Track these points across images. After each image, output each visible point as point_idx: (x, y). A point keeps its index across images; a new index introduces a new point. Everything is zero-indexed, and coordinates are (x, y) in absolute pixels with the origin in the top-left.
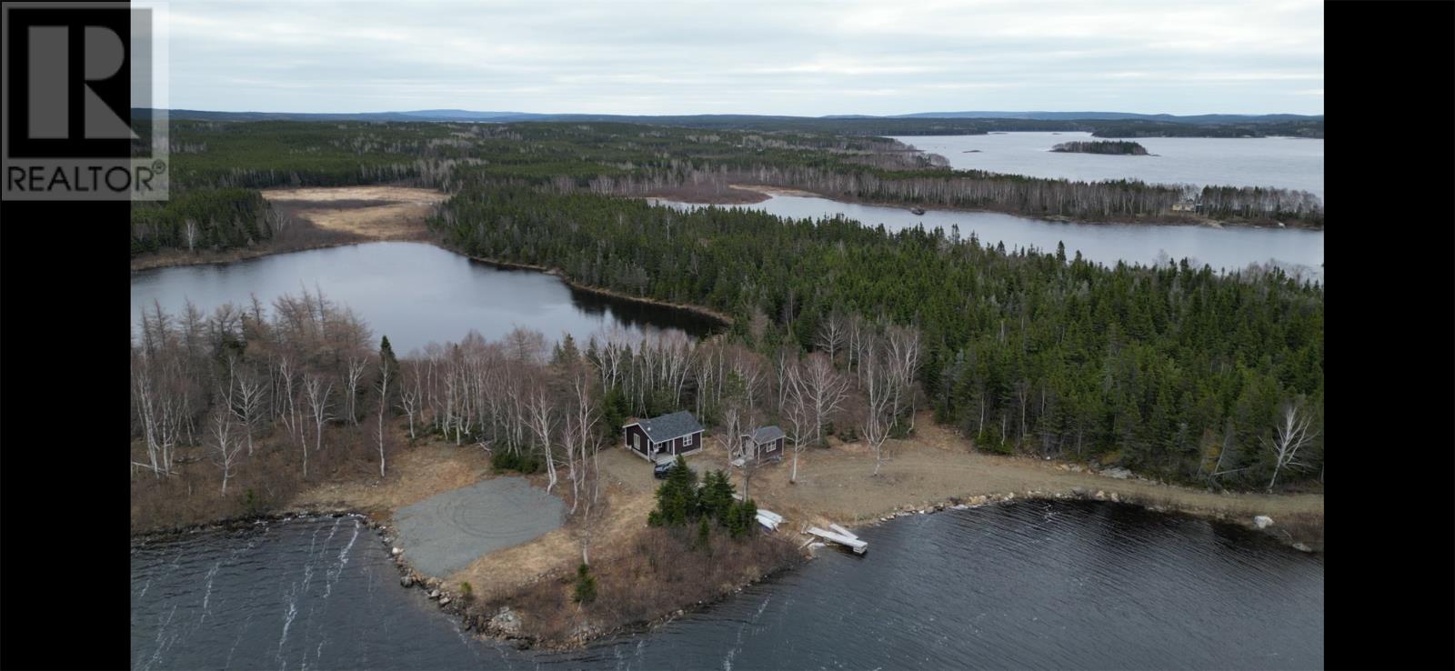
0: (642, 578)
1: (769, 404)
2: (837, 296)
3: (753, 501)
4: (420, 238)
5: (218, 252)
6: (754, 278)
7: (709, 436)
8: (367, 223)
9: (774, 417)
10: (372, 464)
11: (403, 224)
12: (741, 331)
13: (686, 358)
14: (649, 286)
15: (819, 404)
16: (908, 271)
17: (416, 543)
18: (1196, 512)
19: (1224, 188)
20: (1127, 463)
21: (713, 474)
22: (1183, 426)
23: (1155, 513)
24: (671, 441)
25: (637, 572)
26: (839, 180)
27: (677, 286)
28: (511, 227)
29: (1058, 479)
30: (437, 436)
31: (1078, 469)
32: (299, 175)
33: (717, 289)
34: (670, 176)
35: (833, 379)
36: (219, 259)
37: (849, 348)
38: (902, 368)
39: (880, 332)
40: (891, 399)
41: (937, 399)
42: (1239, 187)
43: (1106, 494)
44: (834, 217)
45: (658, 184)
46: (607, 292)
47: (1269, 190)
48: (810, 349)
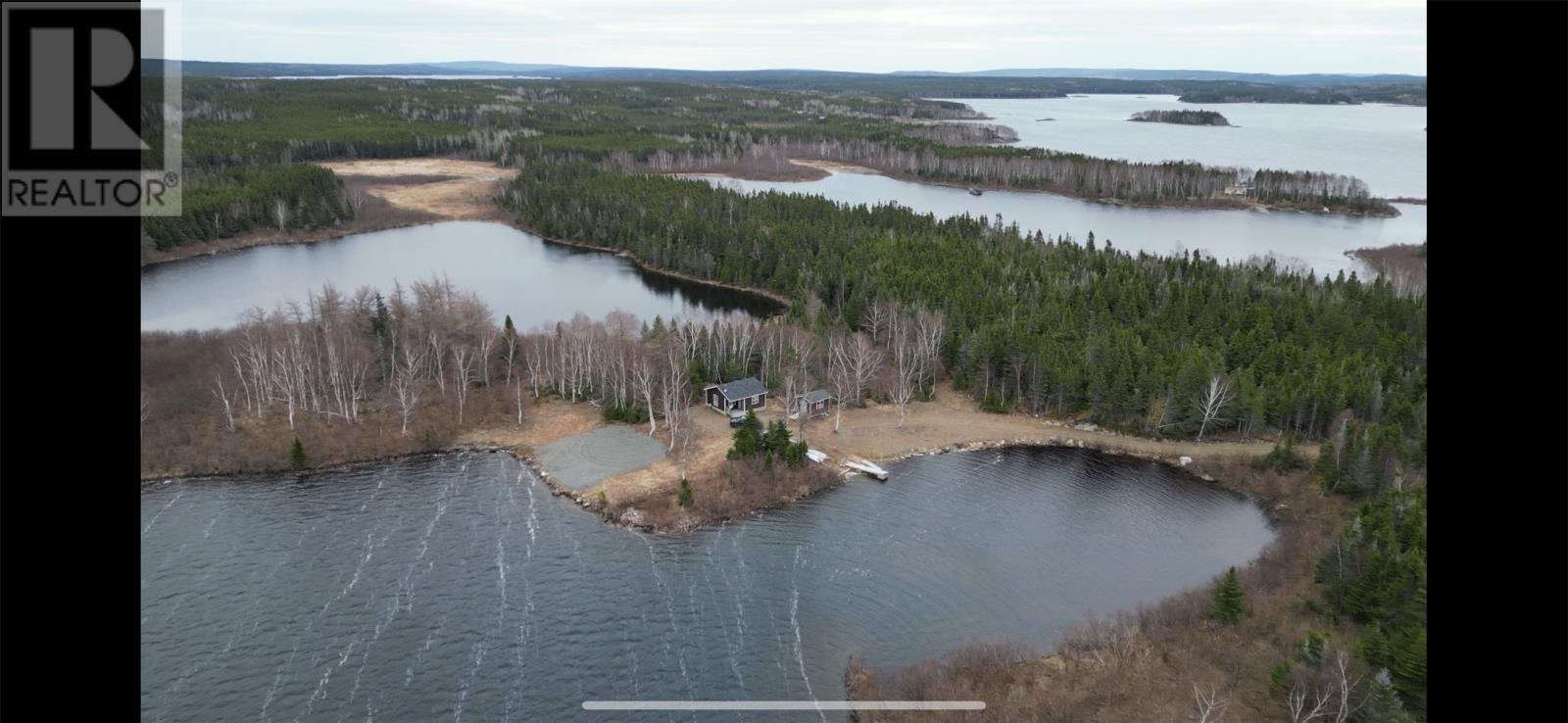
0: (725, 492)
1: (819, 372)
2: (881, 284)
3: (805, 445)
4: (492, 217)
5: (309, 232)
6: (811, 265)
7: (772, 397)
8: (436, 201)
9: (822, 383)
10: (510, 416)
11: (472, 203)
12: (798, 313)
13: (752, 337)
14: (715, 270)
15: (859, 373)
16: (945, 261)
17: (557, 469)
18: (1139, 455)
19: (1277, 173)
20: (1094, 419)
21: (775, 422)
22: (1137, 390)
23: (1109, 455)
24: (742, 401)
25: (721, 488)
26: (900, 156)
27: (741, 271)
28: (582, 209)
29: (1040, 431)
30: (555, 396)
31: (1058, 424)
32: (355, 147)
33: (777, 274)
34: (729, 151)
35: (870, 354)
36: (312, 238)
37: (888, 328)
38: (928, 347)
39: (913, 315)
40: (917, 370)
41: (954, 370)
42: (1291, 171)
43: (1075, 442)
44: (888, 204)
45: (717, 158)
46: (677, 275)
47: (1319, 174)
48: (855, 330)
